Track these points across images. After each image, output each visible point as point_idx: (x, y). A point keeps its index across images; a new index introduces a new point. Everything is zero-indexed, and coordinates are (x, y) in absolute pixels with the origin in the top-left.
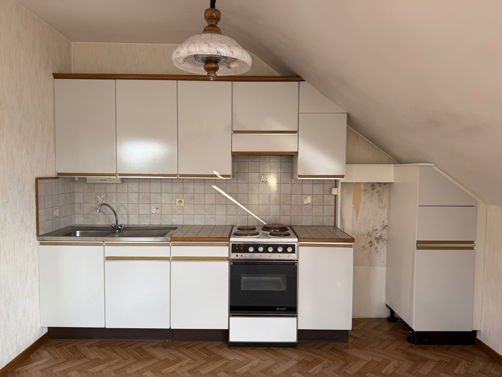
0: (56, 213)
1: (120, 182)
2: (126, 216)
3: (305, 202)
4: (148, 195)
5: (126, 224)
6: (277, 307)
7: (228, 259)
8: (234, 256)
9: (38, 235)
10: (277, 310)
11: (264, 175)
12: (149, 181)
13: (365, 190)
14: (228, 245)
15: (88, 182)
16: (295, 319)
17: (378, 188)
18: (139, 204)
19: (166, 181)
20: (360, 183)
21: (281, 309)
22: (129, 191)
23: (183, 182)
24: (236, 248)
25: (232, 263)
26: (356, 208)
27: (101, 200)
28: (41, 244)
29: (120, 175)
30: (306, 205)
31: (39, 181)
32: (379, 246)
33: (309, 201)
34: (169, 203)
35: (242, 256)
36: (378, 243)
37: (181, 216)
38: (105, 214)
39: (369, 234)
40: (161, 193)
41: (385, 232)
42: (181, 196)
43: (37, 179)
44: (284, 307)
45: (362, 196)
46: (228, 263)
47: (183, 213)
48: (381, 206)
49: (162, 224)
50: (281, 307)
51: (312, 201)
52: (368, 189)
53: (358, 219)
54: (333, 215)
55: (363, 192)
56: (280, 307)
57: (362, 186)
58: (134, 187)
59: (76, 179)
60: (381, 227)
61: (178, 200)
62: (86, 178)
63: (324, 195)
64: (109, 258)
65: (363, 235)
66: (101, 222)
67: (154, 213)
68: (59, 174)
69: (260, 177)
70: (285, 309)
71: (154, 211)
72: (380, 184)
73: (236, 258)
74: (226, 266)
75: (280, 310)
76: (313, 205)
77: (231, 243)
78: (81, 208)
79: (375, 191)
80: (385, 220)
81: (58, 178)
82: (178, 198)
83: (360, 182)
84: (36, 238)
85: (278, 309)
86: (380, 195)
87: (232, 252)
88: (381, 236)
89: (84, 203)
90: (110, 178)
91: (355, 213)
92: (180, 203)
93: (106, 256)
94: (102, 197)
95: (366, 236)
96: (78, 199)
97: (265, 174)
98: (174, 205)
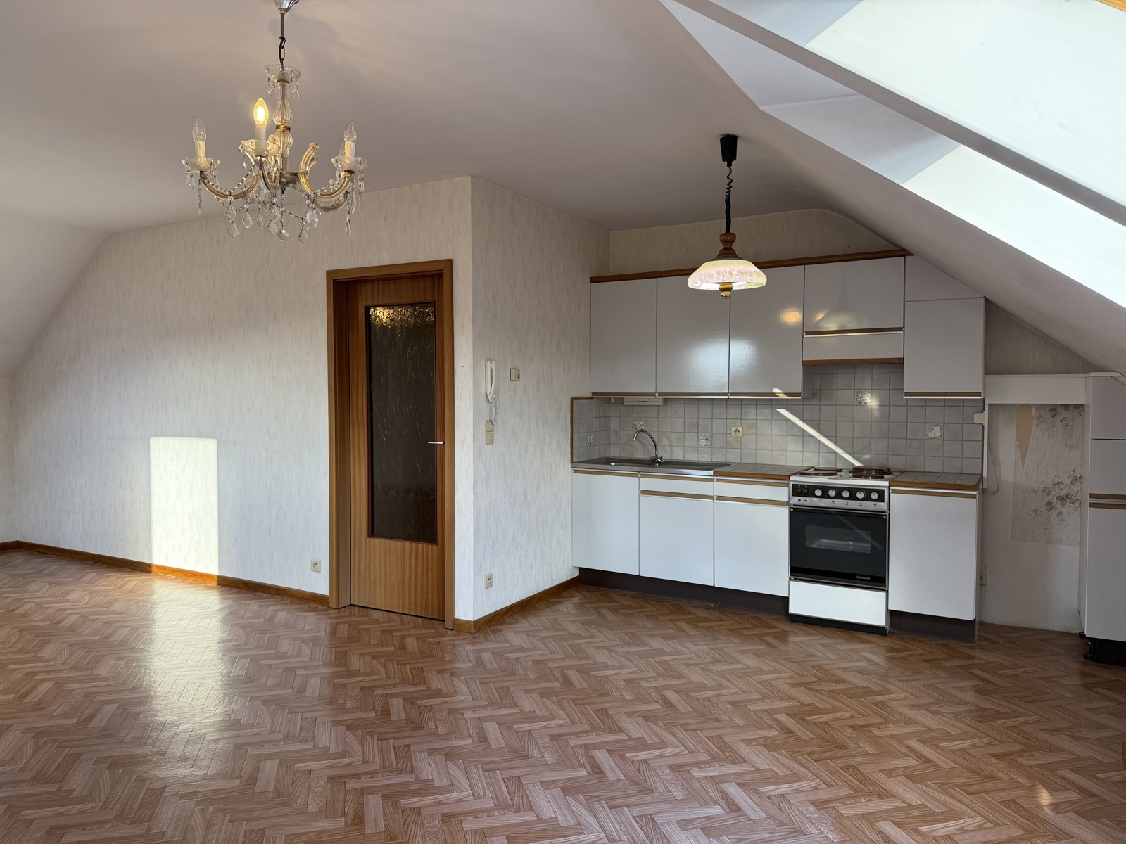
0: (590, 440)
1: (661, 404)
2: (668, 448)
3: (931, 435)
4: (696, 421)
5: (669, 458)
6: (857, 575)
7: (787, 504)
8: (795, 500)
9: (572, 462)
10: (857, 579)
11: (860, 392)
12: (697, 402)
13: (1039, 417)
14: (787, 485)
15: (625, 403)
16: (883, 594)
17: (1064, 414)
18: (684, 432)
19: (720, 403)
20: (1028, 406)
21: (863, 578)
22: (673, 416)
23: (741, 404)
24: (798, 490)
25: (792, 510)
26: (1023, 447)
27: (639, 427)
28: (575, 472)
29: (660, 394)
30: (932, 439)
31: (575, 402)
32: (1064, 511)
33: (938, 434)
34: (722, 432)
35: (806, 501)
36: (1063, 505)
37: (739, 450)
38: (644, 445)
39: (1047, 491)
40: (712, 419)
41: (1076, 488)
42: (738, 422)
43: (573, 399)
44: (867, 576)
45: (1034, 426)
46: (788, 509)
47: (741, 446)
48: (1068, 443)
49: (713, 460)
50: (864, 576)
51: (943, 433)
52: (1044, 416)
53: (1026, 465)
54: (980, 456)
55: (1034, 420)
56: (861, 575)
57: (1033, 411)
58: (679, 410)
59: (612, 401)
60: (1070, 480)
61: (734, 429)
62: (623, 398)
63: (963, 423)
64: (644, 492)
65: (1035, 491)
66: (639, 455)
67: (703, 445)
68: (593, 394)
69: (856, 396)
70: (869, 578)
71: (703, 442)
72: (1066, 406)
73: (798, 503)
74: (784, 513)
75: (861, 579)
76: (943, 440)
77: (791, 484)
78: (617, 435)
79: (1058, 418)
80: (1077, 467)
81: (592, 399)
82: (734, 426)
83: (1028, 404)
84: (570, 465)
85: (859, 577)
86: (1067, 426)
87: (793, 495)
88: (1069, 494)
89: (620, 430)
90: (650, 399)
91: (1019, 455)
92: (737, 433)
93: (641, 489)
94: (642, 423)
95: (1040, 492)
96: (614, 424)
97: (863, 391)
98: (729, 436)
